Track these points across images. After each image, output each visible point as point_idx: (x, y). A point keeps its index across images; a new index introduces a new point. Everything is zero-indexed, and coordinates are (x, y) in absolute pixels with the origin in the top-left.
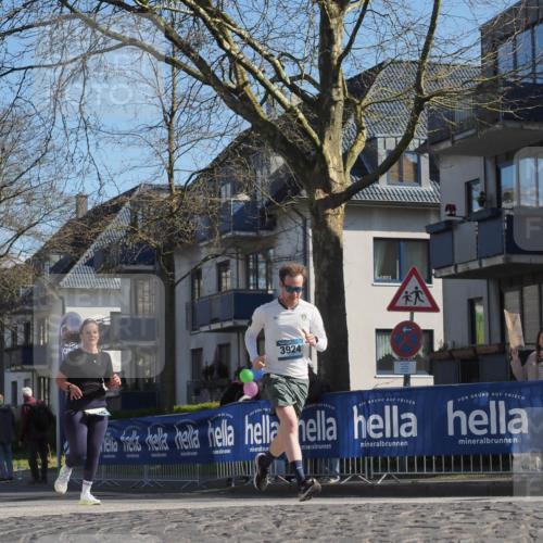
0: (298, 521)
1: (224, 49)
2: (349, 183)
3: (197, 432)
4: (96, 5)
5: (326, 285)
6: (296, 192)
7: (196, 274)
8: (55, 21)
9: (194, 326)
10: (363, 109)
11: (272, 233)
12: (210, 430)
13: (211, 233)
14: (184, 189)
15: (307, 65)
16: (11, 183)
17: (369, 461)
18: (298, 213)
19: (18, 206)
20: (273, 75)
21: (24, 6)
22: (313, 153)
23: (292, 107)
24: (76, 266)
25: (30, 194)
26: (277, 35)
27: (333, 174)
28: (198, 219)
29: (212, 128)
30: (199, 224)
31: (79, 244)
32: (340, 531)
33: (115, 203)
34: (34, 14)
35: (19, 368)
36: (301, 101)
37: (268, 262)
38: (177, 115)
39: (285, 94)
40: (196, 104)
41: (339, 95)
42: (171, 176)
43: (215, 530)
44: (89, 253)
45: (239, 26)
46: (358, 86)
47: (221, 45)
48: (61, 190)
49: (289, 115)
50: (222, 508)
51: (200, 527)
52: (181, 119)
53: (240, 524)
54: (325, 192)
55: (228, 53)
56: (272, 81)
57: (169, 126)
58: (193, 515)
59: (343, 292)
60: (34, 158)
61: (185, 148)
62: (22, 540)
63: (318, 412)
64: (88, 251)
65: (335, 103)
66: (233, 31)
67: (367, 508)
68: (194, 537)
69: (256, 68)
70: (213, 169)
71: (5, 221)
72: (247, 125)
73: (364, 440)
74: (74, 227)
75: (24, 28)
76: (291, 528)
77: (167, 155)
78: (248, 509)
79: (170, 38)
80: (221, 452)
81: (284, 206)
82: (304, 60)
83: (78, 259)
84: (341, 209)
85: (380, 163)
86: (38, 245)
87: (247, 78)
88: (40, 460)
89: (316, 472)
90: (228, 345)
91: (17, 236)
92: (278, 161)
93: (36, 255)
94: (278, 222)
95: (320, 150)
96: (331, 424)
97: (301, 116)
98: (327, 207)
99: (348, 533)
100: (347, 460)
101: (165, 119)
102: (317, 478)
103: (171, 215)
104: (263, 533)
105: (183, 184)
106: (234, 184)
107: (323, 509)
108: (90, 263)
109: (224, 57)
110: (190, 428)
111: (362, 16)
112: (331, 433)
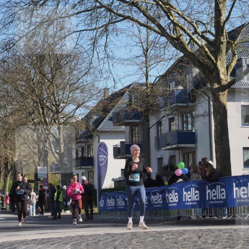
0: (209, 236)
1: (170, 20)
2: (229, 80)
3: (161, 196)
4: (111, 1)
5: (219, 128)
6: (205, 85)
7: (159, 124)
8: (93, 9)
9: (159, 147)
10: (235, 46)
11: (194, 104)
12: (167, 195)
13: (166, 105)
14: (153, 85)
15: (209, 26)
16: (74, 84)
17: (241, 208)
18: (206, 94)
19: (77, 94)
20: (193, 31)
21: (79, 2)
22: (212, 67)
23: (202, 46)
24: (104, 121)
25: (83, 88)
26: (195, 13)
27: (222, 76)
28: (159, 98)
29: (166, 56)
30: (160, 101)
31: (106, 111)
32: (228, 240)
33: (122, 92)
34: (83, 6)
35: (79, 168)
36: (206, 43)
37: (192, 117)
38: (149, 51)
39: (199, 40)
40: (158, 45)
41: (224, 39)
42: (147, 79)
43: (170, 240)
44: (110, 115)
45: (177, 9)
46: (233, 35)
47: (169, 18)
48: (97, 86)
49: (201, 49)
50: (174, 231)
51: (163, 239)
52: (151, 53)
53: (182, 237)
54: (218, 84)
55: (173, 22)
56: (193, 34)
57: (146, 56)
58: (160, 233)
59: (228, 131)
60: (85, 72)
61: (153, 66)
62: (82, 246)
63: (217, 186)
64: (110, 113)
65: (222, 43)
66: (174, 11)
67: (241, 230)
68: (161, 244)
69: (186, 28)
70: (166, 75)
71: (72, 101)
72: (182, 54)
73: (238, 199)
74: (103, 103)
75: (79, 13)
76: (205, 239)
77: (145, 69)
78: (186, 231)
79: (146, 16)
80: (172, 205)
81: (199, 91)
82: (208, 24)
83: (105, 118)
84: (226, 92)
85: (244, 70)
86: (87, 111)
87: (181, 33)
88: (90, 209)
89: (216, 214)
90: (174, 156)
91: (78, 108)
92: (196, 71)
93: (86, 116)
94: (197, 99)
95: (215, 65)
96: (223, 192)
97: (207, 49)
98: (220, 92)
99: (232, 242)
100: (231, 208)
101: (144, 53)
102: (217, 216)
103: (148, 96)
104: (192, 242)
105: (152, 82)
106: (176, 82)
107: (220, 230)
108: (111, 119)
109: (170, 23)
110: (158, 194)
111: (234, 3)
112: (223, 196)
